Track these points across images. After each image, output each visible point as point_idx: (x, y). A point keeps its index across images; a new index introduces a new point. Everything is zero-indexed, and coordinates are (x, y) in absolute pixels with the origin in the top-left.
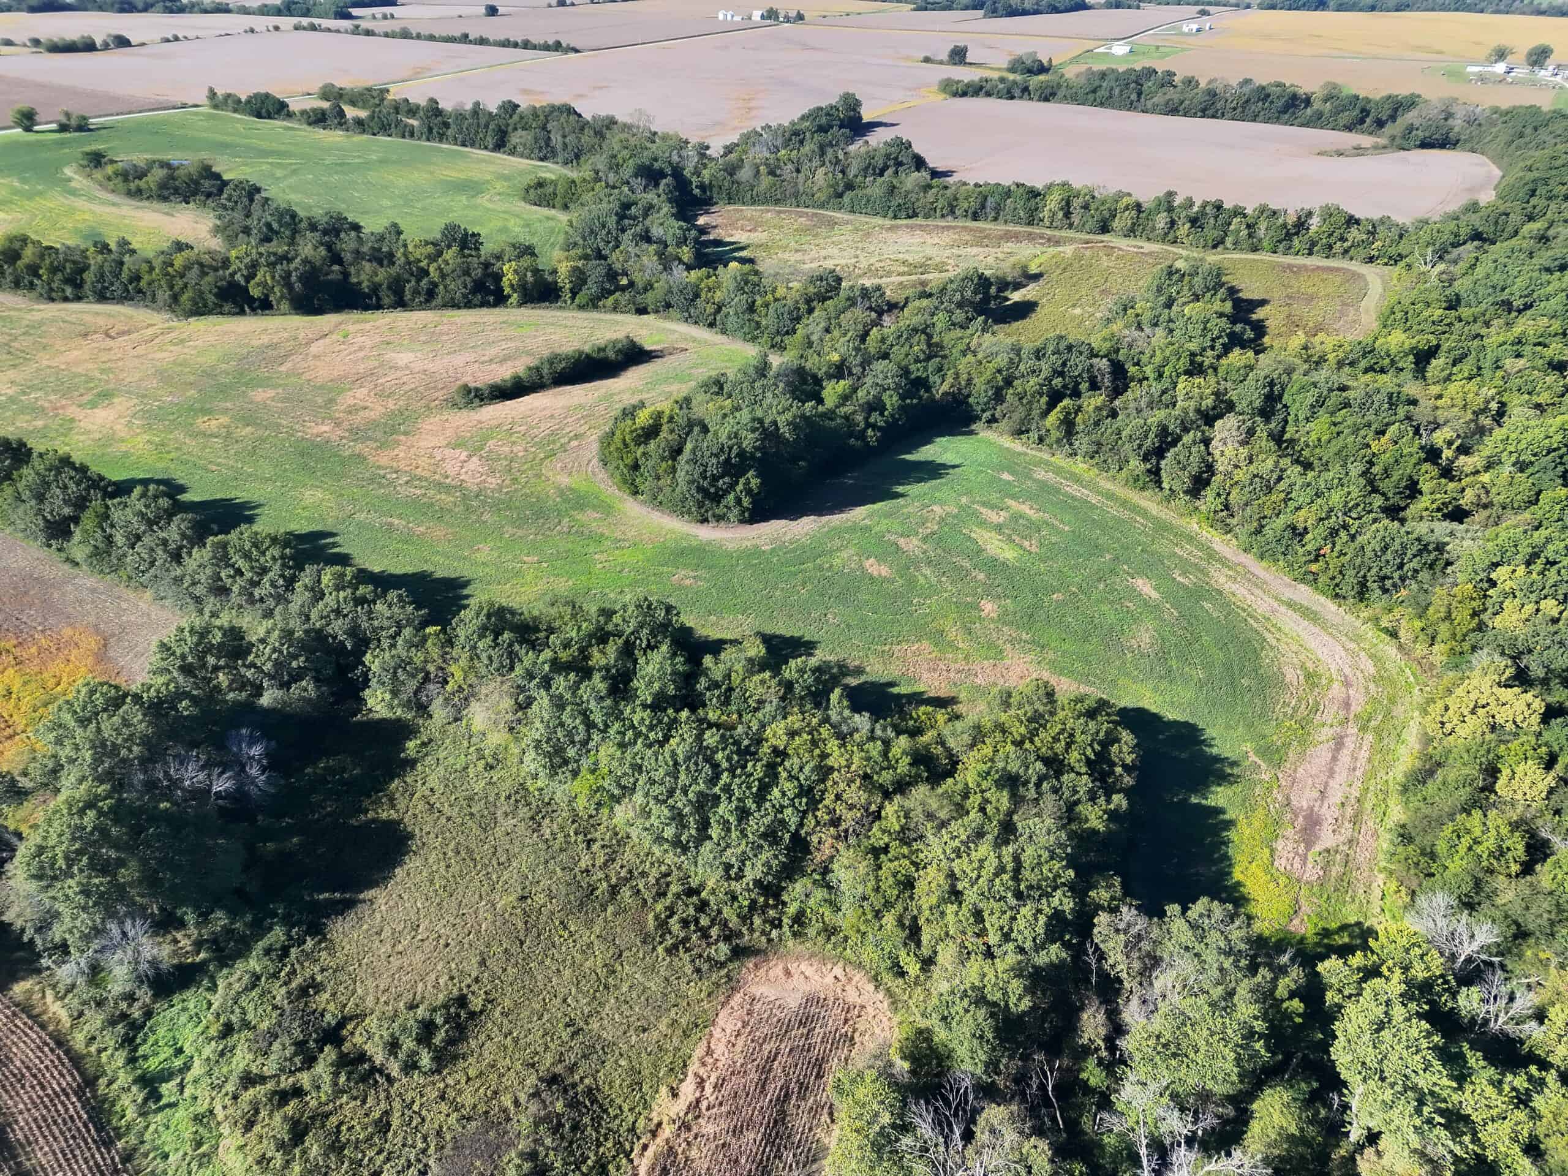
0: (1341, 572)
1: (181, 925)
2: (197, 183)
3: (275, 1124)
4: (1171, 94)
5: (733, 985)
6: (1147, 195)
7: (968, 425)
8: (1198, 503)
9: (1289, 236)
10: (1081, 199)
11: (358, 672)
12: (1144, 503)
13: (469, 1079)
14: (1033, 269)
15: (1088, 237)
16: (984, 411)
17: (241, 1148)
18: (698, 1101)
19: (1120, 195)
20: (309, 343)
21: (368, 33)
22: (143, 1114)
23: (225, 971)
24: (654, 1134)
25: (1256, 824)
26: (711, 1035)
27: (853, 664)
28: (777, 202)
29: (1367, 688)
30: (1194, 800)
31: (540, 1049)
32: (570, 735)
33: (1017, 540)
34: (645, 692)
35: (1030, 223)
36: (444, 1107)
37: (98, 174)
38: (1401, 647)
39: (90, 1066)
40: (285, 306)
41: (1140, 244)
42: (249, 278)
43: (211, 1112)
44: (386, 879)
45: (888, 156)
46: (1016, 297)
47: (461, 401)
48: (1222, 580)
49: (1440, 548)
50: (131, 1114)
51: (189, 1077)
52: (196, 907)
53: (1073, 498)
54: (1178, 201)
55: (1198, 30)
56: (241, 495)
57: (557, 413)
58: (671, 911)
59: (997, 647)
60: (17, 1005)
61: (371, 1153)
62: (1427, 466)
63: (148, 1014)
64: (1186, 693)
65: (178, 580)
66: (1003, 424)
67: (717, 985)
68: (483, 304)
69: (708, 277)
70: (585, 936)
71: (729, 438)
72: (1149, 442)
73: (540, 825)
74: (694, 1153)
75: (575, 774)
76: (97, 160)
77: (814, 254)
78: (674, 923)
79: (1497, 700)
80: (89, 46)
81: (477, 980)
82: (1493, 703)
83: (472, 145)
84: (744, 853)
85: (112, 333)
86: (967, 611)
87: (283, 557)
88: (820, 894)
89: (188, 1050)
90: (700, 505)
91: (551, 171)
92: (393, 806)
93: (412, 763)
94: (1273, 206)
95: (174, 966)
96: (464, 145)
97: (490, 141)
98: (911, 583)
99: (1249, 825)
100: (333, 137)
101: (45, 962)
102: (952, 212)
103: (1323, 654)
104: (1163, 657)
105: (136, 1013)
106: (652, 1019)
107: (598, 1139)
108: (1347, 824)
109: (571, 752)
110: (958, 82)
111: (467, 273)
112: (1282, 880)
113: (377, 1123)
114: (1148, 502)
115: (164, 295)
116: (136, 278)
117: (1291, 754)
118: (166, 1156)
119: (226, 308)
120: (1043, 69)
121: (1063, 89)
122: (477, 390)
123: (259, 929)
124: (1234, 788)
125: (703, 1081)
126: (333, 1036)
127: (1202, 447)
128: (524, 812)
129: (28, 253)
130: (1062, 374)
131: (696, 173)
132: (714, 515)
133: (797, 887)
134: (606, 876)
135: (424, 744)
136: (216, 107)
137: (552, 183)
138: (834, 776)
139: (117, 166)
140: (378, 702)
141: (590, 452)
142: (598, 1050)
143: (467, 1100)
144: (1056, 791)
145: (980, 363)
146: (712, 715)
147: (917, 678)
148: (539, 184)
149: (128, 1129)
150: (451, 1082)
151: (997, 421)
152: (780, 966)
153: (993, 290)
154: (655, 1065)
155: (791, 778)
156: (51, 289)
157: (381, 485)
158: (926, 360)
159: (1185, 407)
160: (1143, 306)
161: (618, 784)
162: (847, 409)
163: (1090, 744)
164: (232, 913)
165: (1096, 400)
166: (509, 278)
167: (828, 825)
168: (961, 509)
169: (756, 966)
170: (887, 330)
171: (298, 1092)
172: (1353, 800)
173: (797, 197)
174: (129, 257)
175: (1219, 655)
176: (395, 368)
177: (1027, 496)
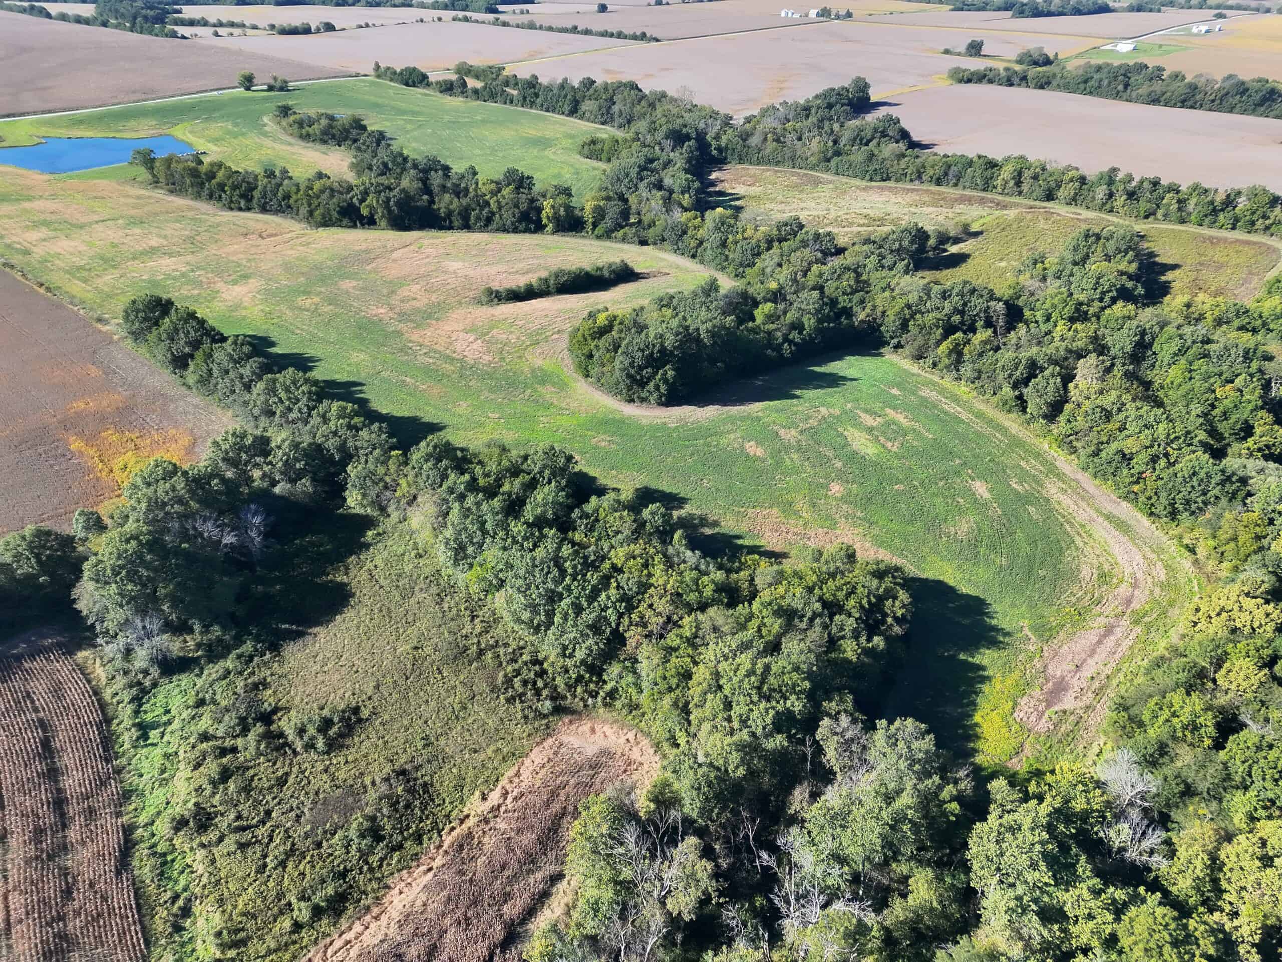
0: (1156, 493)
1: (191, 631)
2: (348, 131)
3: (212, 767)
4: (1158, 87)
5: (549, 731)
6: (1092, 169)
7: (878, 349)
8: (1053, 426)
9: (1215, 212)
10: (1032, 171)
11: (341, 477)
12: (1007, 424)
13: (347, 762)
14: (975, 228)
15: (1032, 203)
16: (892, 338)
17: (188, 779)
18: (499, 806)
19: (1069, 168)
20: (392, 251)
21: (505, 24)
22: (135, 747)
23: (211, 665)
24: (462, 821)
25: (1009, 682)
26: (523, 764)
27: (711, 518)
28: (778, 163)
29: (1151, 591)
30: (962, 657)
31: (400, 752)
32: (470, 537)
33: (882, 439)
35: (985, 190)
36: (325, 777)
37: (284, 123)
38: (1196, 562)
39: (110, 711)
40: (384, 223)
41: (1079, 211)
42: (362, 201)
43: (176, 753)
44: (329, 621)
45: (875, 130)
46: (954, 249)
47: (484, 299)
48: (1053, 490)
49: (1244, 481)
50: (127, 746)
51: (169, 729)
52: (201, 620)
53: (946, 413)
54: (1120, 176)
55: (1207, 31)
56: (309, 352)
57: (550, 314)
58: (518, 673)
59: (833, 519)
60: (77, 665)
61: (269, 798)
62: (1262, 413)
63: (155, 685)
64: (983, 574)
65: (246, 403)
66: (907, 350)
67: (537, 730)
68: (527, 230)
69: (695, 218)
70: (453, 681)
71: (655, 337)
72: (1018, 373)
73: (442, 600)
74: (486, 840)
75: (471, 566)
76: (285, 111)
77: (794, 206)
78: (517, 683)
79: (1241, 607)
80: (307, 31)
81: (370, 698)
83: (553, 111)
84: (575, 638)
85: (264, 234)
86: (818, 490)
88: (630, 678)
89: (173, 712)
90: (629, 388)
91: (606, 132)
92: (347, 574)
93: (367, 546)
94: (1206, 186)
95: (180, 658)
96: (547, 111)
97: (567, 109)
98: (779, 463)
99: (1002, 682)
100: (455, 102)
101: (99, 641)
102: (919, 177)
103: (1122, 559)
104: (974, 544)
105: (147, 683)
106: (484, 745)
107: (421, 817)
108: (1090, 693)
109: (470, 550)
110: (964, 71)
111: (516, 206)
112: (1015, 727)
113: (278, 779)
114: (1012, 422)
115: (304, 210)
116: (287, 197)
117: (1061, 634)
118: (141, 776)
119: (344, 223)
120: (1048, 62)
121: (1058, 78)
122: (497, 292)
123: (239, 641)
124: (1003, 653)
125: (507, 793)
126: (267, 718)
127: (1059, 379)
128: (434, 590)
129: (221, 175)
130: (962, 313)
131: (717, 137)
132: (639, 397)
133: (614, 670)
134: (479, 642)
135: (379, 534)
136: (378, 76)
137: (603, 141)
138: (652, 591)
139: (297, 117)
140: (354, 501)
141: (564, 343)
142: (439, 759)
143: (342, 775)
144: (825, 627)
145: (894, 298)
146: (578, 537)
147: (760, 536)
148: (594, 142)
149: (124, 754)
150: (335, 762)
151: (902, 347)
152: (589, 725)
153: (932, 242)
154: (476, 776)
155: (618, 587)
156: (232, 201)
157: (407, 354)
158: (852, 293)
159: (1057, 346)
160: (1052, 261)
161: (496, 576)
162: (771, 327)
163: (868, 596)
164: (224, 628)
165: (982, 335)
166: (547, 212)
167: (636, 625)
168: (844, 412)
169: (571, 722)
170: (825, 268)
171: (234, 750)
172: (1103, 676)
173: (794, 161)
174: (286, 182)
175: (1026, 549)
176: (446, 272)
177: (906, 408)
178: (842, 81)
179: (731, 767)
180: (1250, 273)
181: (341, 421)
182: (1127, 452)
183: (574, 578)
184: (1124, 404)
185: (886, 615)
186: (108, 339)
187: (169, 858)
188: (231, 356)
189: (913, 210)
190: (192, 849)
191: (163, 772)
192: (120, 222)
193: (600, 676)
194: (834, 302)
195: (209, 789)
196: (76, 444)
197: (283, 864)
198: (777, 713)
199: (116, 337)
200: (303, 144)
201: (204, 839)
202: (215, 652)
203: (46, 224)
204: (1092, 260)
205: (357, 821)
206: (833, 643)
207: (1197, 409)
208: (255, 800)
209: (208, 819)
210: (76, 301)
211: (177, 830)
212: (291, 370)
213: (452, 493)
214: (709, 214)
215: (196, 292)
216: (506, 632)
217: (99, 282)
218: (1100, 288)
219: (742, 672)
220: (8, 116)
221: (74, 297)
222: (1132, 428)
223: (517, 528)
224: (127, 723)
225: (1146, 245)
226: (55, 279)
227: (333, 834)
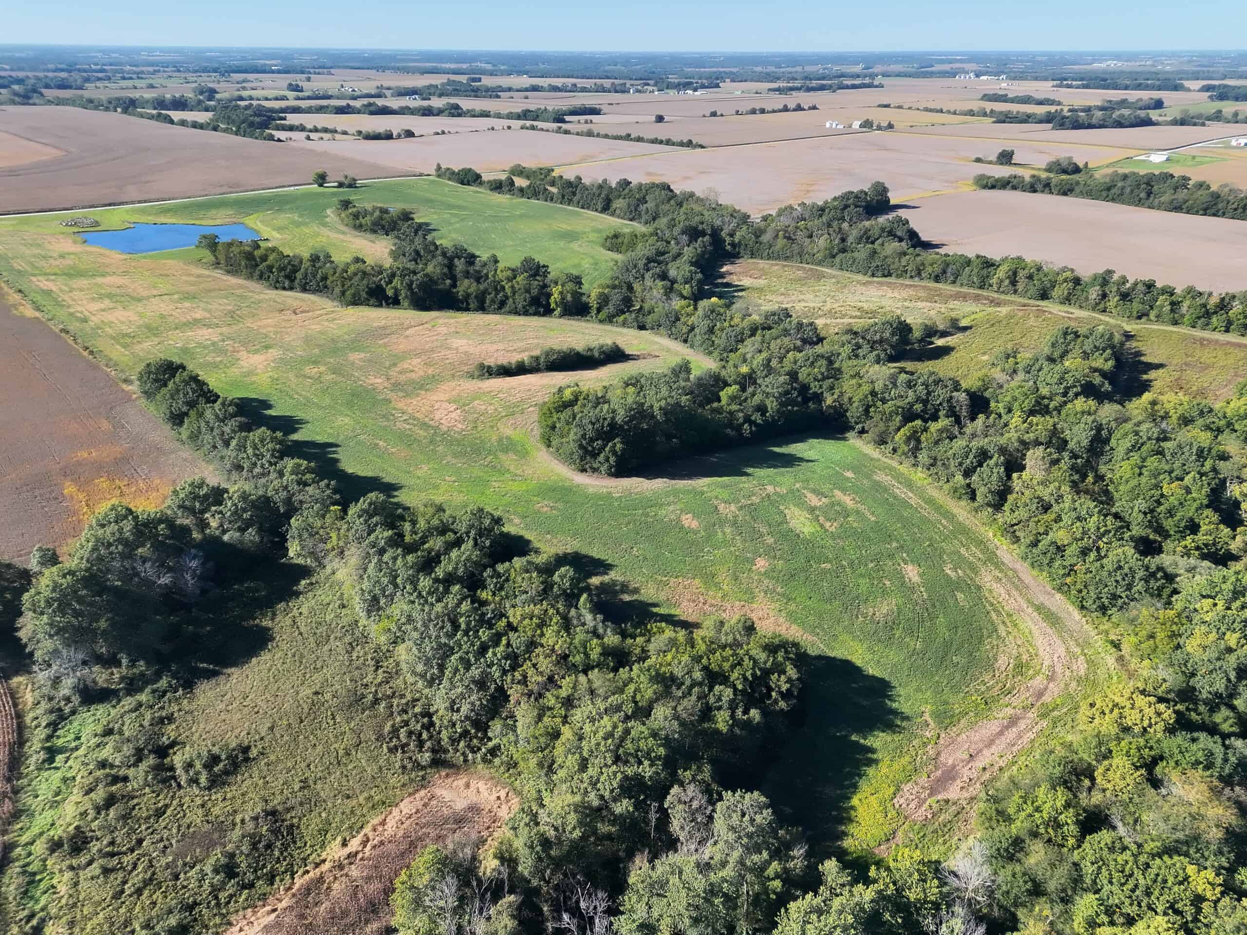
0: (1085, 587)
1: (118, 664)
2: (395, 223)
3: (99, 795)
4: (1182, 195)
5: (424, 782)
6: (1086, 272)
7: (843, 432)
8: (1000, 515)
9: (1208, 314)
10: (1026, 271)
11: (284, 528)
12: (955, 511)
13: (225, 799)
14: (964, 323)
15: (1026, 301)
16: (857, 423)
17: (78, 803)
18: (357, 853)
19: (1064, 269)
20: (407, 329)
21: (567, 132)
22: (39, 769)
23: (128, 698)
24: (317, 865)
25: (896, 766)
26: (391, 813)
27: (633, 585)
28: (787, 258)
29: (1067, 685)
30: (854, 738)
31: (277, 792)
32: (383, 590)
33: (822, 520)
34: (440, 571)
35: (981, 288)
36: (200, 812)
37: (343, 215)
38: (1120, 659)
39: (27, 734)
40: (406, 304)
41: (1071, 310)
42: (390, 282)
43: (74, 778)
44: (244, 663)
45: (883, 230)
46: (940, 342)
47: (477, 373)
48: (988, 578)
49: (1171, 578)
50: (32, 768)
51: (75, 754)
52: (129, 655)
53: (896, 497)
54: (1116, 277)
56: (300, 414)
57: (533, 388)
58: (406, 723)
59: (752, 593)
60: (10, 689)
61: (143, 827)
62: (1208, 512)
63: (73, 712)
64: (894, 656)
65: (222, 458)
66: (870, 436)
67: (412, 781)
68: (536, 314)
69: (689, 306)
70: (345, 728)
71: (608, 412)
72: (968, 461)
73: (353, 649)
74: (336, 886)
75: (381, 617)
76: (346, 204)
77: (793, 298)
78: (403, 732)
79: (1133, 705)
80: (389, 136)
81: (262, 739)
82: (1129, 706)
83: (588, 208)
84: (462, 693)
85: (298, 311)
86: (744, 562)
87: (274, 450)
88: (511, 736)
89: (83, 739)
90: (582, 459)
91: (629, 227)
92: (273, 619)
93: (297, 594)
94: (1200, 289)
95: (103, 689)
96: (583, 208)
97: (600, 206)
98: (709, 538)
99: (890, 766)
100: (502, 199)
101: (35, 668)
102: (919, 274)
103: (1044, 652)
104: (890, 626)
105: (67, 710)
106: (358, 792)
107: (278, 858)
108: (978, 784)
109: (382, 601)
110: (989, 178)
111: (528, 291)
112: (892, 813)
113: (157, 810)
114: (961, 510)
115: (337, 290)
117: (962, 721)
118: (37, 796)
119: (371, 302)
120: (1077, 170)
121: (1081, 186)
122: (489, 367)
123: (158, 676)
124: (897, 737)
125: (368, 840)
126: (162, 752)
127: (1002, 469)
128: (348, 639)
129: (272, 257)
130: (925, 402)
131: (732, 235)
132: (591, 468)
133: (497, 726)
134: (376, 691)
135: (312, 584)
136: (439, 176)
137: (624, 235)
138: (539, 650)
139: (355, 210)
140: (293, 549)
141: (535, 417)
142: (312, 803)
143: (216, 811)
144: (702, 697)
145: (860, 385)
146: (484, 595)
147: (677, 605)
148: (616, 236)
149: (27, 775)
150: (213, 798)
151: (867, 432)
152: (464, 780)
153: (917, 334)
154: (342, 822)
155: (508, 645)
156: (278, 282)
157: (388, 420)
158: (823, 379)
159: (1010, 438)
160: (1025, 357)
161: (400, 629)
162: (734, 407)
163: (753, 669)
164: (148, 664)
165: (943, 422)
166: (556, 296)
167: (519, 682)
168: (791, 491)
169: (447, 775)
170: (801, 355)
171: (125, 779)
172: (996, 768)
173: (802, 256)
174: (328, 265)
175: (943, 632)
176: (449, 349)
177: (856, 490)
178: (862, 185)
179: (569, 828)
181: (294, 477)
182: (1060, 543)
183: (466, 633)
184: (1062, 496)
185: (772, 689)
186: (127, 398)
187: (38, 877)
188: (217, 416)
189: (906, 304)
190: (61, 871)
191: (57, 794)
192: (176, 296)
193: (485, 732)
194: (805, 388)
195: (92, 813)
196: (69, 489)
197: (139, 892)
198: (626, 778)
199: (134, 396)
200: (357, 233)
201: (75, 862)
202: (133, 686)
203: (110, 296)
204: (1070, 356)
205: (217, 856)
206: (707, 713)
207: (1141, 504)
208: (131, 828)
209: (84, 843)
210: (111, 363)
211: (52, 851)
212: (263, 428)
213: (374, 547)
214: (704, 304)
215: (219, 359)
216: (406, 683)
217: (137, 348)
218: (1065, 384)
219: (601, 734)
220: (110, 205)
221: (111, 359)
222: (1066, 519)
223: (425, 583)
224: (37, 746)
225: (1134, 344)
226: (100, 344)
227: (192, 868)
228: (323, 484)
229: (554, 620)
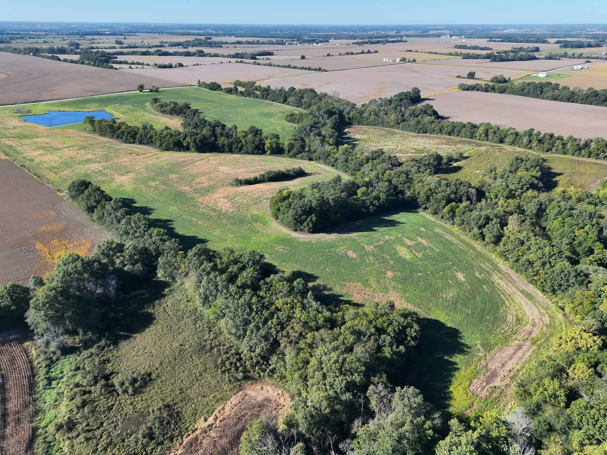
0: (545, 281)
1: (78, 334)
2: (182, 109)
3: (78, 400)
4: (557, 92)
5: (241, 388)
6: (521, 129)
7: (416, 209)
8: (497, 247)
9: (580, 149)
10: (493, 129)
11: (155, 263)
12: (475, 246)
13: (142, 400)
14: (465, 155)
15: (493, 144)
16: (423, 204)
17: (67, 405)
18: (213, 424)
19: (510, 129)
20: (196, 162)
21: (259, 64)
22: (44, 389)
23: (85, 351)
24: (193, 432)
25: (468, 371)
26: (226, 403)
27: (329, 286)
28: (376, 125)
29: (542, 328)
30: (446, 358)
31: (168, 396)
32: (211, 293)
33: (414, 251)
34: (239, 282)
35: (471, 138)
36: (131, 407)
37: (155, 106)
38: (565, 315)
39: (35, 371)
40: (193, 149)
41: (515, 148)
42: (185, 139)
43: (63, 393)
44: (142, 331)
45: (421, 110)
46: (455, 164)
47: (234, 183)
48: (496, 278)
49: (587, 275)
50: (41, 388)
51: (62, 381)
52: (83, 329)
53: (446, 240)
54: (535, 132)
55: (581, 69)
56: (151, 206)
57: (264, 190)
58: (228, 359)
59: (387, 289)
60: (24, 349)
61: (103, 416)
62: (598, 243)
63: (58, 359)
64: (459, 317)
65: (117, 228)
66: (430, 210)
67: (235, 387)
69: (334, 149)
70: (197, 362)
71: (308, 202)
72: (481, 222)
73: (196, 322)
74: (204, 441)
75: (210, 306)
76: (156, 101)
77: (382, 144)
78: (227, 363)
79: (581, 337)
80: (170, 66)
81: (157, 369)
82: (579, 338)
83: (276, 101)
84: (256, 342)
85: (139, 154)
86: (381, 274)
87: (145, 224)
88: (282, 363)
89: (64, 373)
90: (295, 224)
91: (298, 111)
92: (154, 309)
93: (164, 296)
94: (575, 137)
95: (71, 347)
96: (273, 101)
97: (281, 100)
98: (363, 261)
99: (465, 371)
100: (232, 97)
101: (36, 337)
102: (441, 132)
103: (528, 313)
104: (455, 303)
105: (54, 358)
106: (209, 394)
107: (174, 429)
108: (508, 378)
109: (210, 298)
110: (465, 85)
111: (254, 143)
112: (470, 394)
113: (108, 407)
114: (478, 245)
115: (158, 143)
116: (151, 137)
117: (496, 348)
118: (45, 403)
119: (176, 149)
120: (505, 81)
121: (509, 89)
122: (240, 180)
123: (99, 339)
124: (466, 357)
125: (217, 418)
126: (107, 377)
127: (499, 225)
128: (193, 317)
129: (123, 128)
130: (456, 193)
131: (348, 113)
132: (300, 229)
133: (274, 358)
134: (211, 343)
135: (171, 290)
136: (199, 86)
137: (296, 115)
138: (293, 320)
139: (161, 103)
140: (160, 274)
141: (268, 204)
142: (186, 400)
143: (139, 406)
144: (376, 340)
145: (423, 186)
146: (261, 293)
147: (351, 296)
148: (292, 115)
149: (39, 392)
150: (136, 400)
151: (428, 209)
152: (260, 386)
153: (445, 161)
154: (203, 409)
155: (278, 318)
156: (127, 139)
157: (195, 207)
158: (404, 184)
159: (499, 210)
160: (499, 171)
161: (221, 312)
162: (365, 198)
163: (398, 326)
164: (93, 333)
165: (465, 203)
166: (267, 145)
167: (285, 337)
168: (397, 238)
169: (252, 384)
170: (392, 172)
171: (90, 392)
172: (515, 370)
173: (383, 124)
174: (152, 131)
175: (480, 306)
176: (219, 172)
177: (427, 237)
178: (407, 89)
179: (323, 408)
180: (597, 178)
181: (158, 237)
182: (531, 260)
183: (257, 313)
184: (529, 238)
185: (407, 336)
186: (61, 199)
187: (52, 444)
188: (113, 208)
189: (437, 146)
190: (63, 440)
191: (56, 401)
192: (76, 147)
193: (268, 362)
194: (396, 187)
195: (75, 411)
196: (39, 246)
197: (105, 449)
198: (348, 382)
199: (65, 198)
200: (162, 115)
201: (70, 435)
202: (87, 345)
203: (43, 148)
204: (519, 170)
205: (143, 429)
206: (379, 348)
207: (566, 241)
208: (96, 417)
209: (73, 425)
210: (50, 182)
211: (58, 430)
212: (138, 213)
213: (204, 271)
214: (341, 147)
215: (104, 179)
216: (225, 339)
217: (62, 174)
218: (521, 184)
219: (332, 361)
220: (35, 102)
221: (49, 180)
222: (533, 249)
223: (232, 288)
224: (42, 377)
225: (547, 164)
226: (43, 172)
227: (131, 436)
228: (173, 240)
229: (298, 305)
